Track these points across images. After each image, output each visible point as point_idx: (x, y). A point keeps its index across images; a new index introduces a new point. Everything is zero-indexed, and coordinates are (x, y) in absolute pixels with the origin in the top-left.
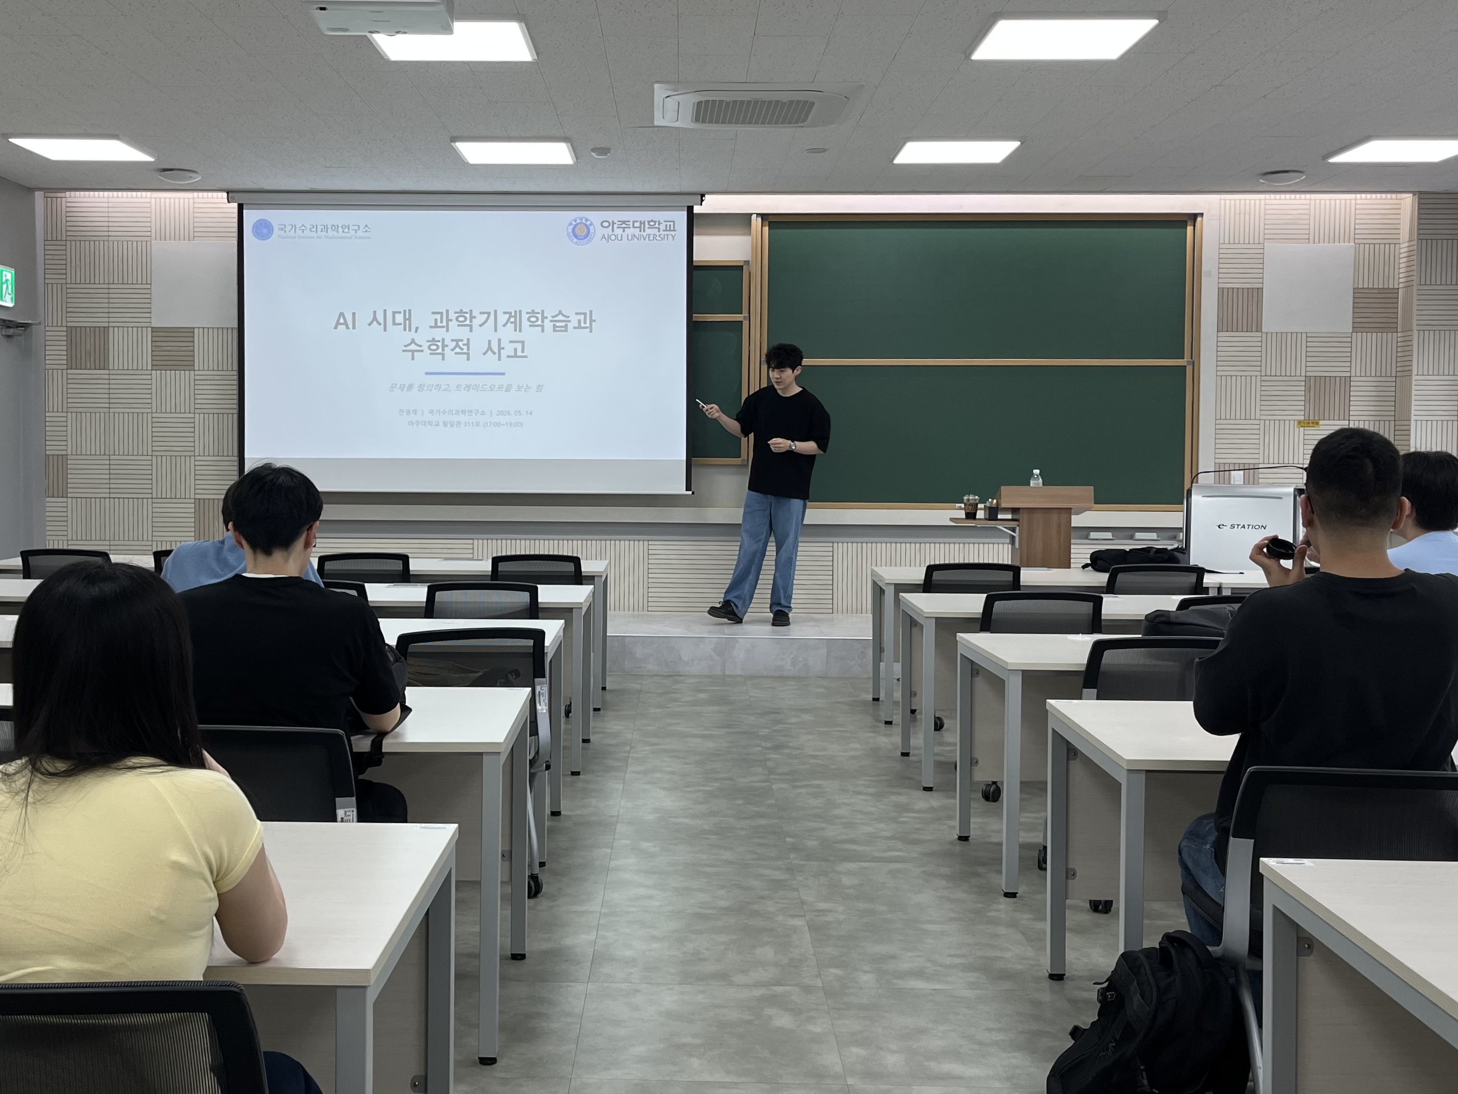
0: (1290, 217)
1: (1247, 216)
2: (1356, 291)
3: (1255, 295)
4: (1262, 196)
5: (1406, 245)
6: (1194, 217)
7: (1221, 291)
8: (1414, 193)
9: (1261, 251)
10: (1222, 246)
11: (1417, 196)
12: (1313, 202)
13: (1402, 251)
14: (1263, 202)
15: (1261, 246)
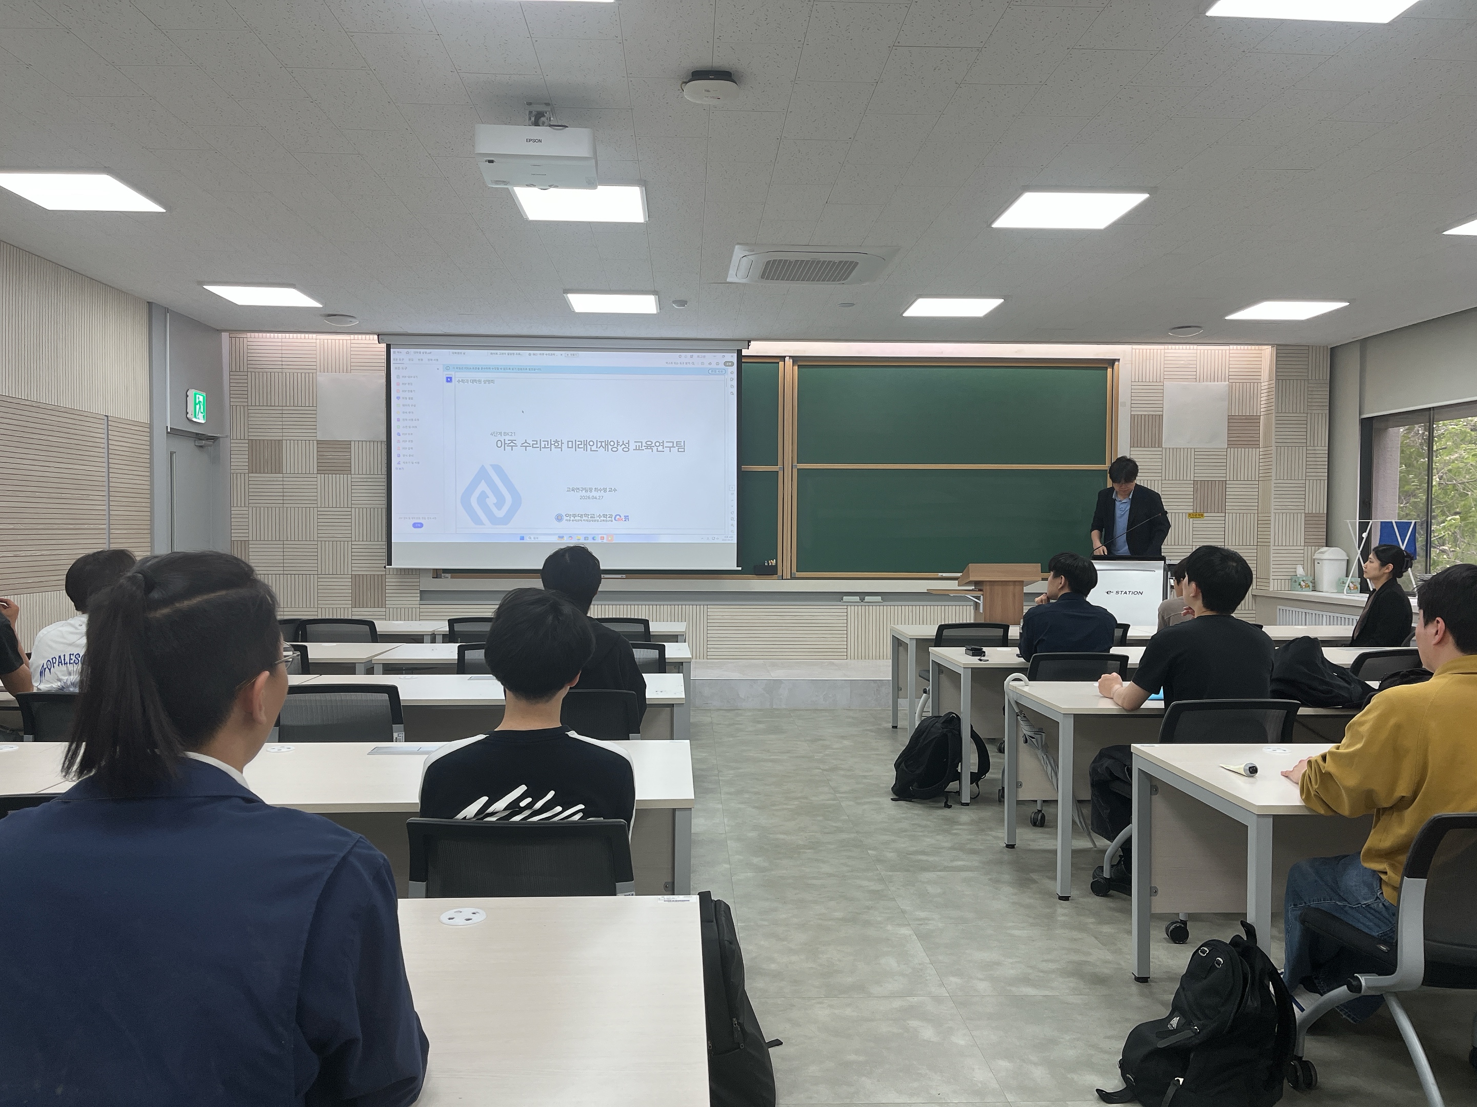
0: (1182, 362)
1: (1151, 361)
2: (1230, 418)
3: (1157, 420)
4: (1162, 347)
5: (1266, 383)
6: (1112, 362)
7: (1133, 417)
8: (1273, 345)
9: (1162, 387)
10: (1133, 384)
11: (1275, 348)
12: (1199, 351)
13: (1263, 388)
14: (1163, 351)
15: (1162, 384)
